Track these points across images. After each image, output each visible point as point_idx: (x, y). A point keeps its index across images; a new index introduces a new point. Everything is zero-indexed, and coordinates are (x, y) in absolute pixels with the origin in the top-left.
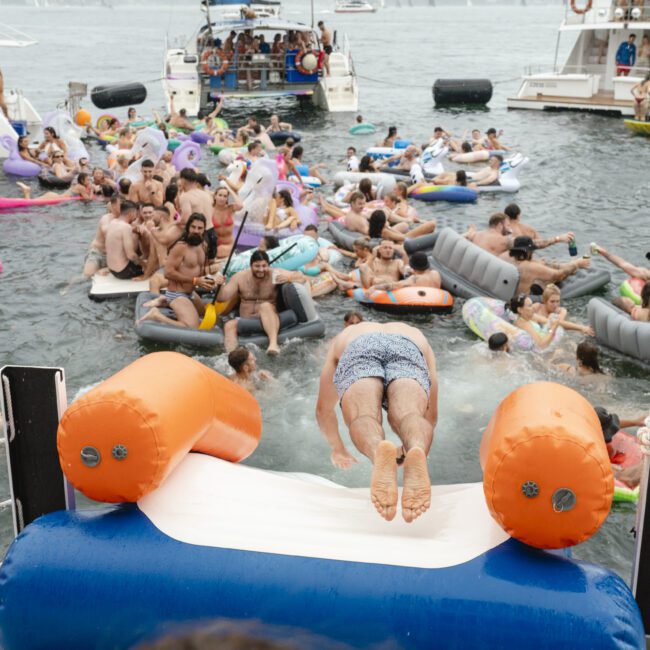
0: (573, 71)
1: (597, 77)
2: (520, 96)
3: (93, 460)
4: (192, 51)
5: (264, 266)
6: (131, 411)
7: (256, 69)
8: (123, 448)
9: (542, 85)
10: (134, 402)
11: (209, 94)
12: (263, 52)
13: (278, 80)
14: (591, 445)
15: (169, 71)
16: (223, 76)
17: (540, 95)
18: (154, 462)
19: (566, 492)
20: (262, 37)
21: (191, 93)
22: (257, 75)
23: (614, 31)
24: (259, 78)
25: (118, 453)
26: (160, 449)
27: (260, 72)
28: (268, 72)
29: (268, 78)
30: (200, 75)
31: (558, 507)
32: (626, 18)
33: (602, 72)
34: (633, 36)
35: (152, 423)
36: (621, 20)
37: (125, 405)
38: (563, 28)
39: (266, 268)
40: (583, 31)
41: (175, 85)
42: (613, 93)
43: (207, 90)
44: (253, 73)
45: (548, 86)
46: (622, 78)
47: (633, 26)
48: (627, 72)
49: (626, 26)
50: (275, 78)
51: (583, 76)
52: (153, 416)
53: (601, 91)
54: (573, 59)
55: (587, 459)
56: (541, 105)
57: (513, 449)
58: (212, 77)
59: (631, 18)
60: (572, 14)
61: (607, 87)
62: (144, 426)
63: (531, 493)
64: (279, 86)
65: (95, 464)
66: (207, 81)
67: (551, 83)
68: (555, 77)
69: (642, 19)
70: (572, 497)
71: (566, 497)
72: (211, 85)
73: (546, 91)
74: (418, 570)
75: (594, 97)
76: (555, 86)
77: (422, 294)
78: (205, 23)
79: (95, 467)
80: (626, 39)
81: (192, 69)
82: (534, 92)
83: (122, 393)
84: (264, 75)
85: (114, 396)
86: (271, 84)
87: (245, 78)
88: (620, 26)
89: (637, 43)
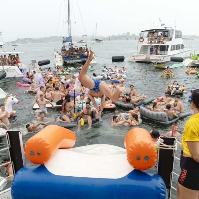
0: (141, 54)
1: (146, 55)
2: (130, 59)
3: (32, 154)
4: (60, 52)
5: (89, 105)
6: (43, 143)
7: (74, 55)
8: (40, 152)
9: (135, 57)
10: (44, 141)
11: (64, 61)
12: (75, 52)
13: (79, 58)
14: (150, 144)
15: (56, 57)
16: (67, 57)
17: (134, 59)
18: (47, 156)
19: (147, 157)
20: (75, 49)
21: (61, 61)
22: (74, 57)
23: (149, 45)
24: (75, 57)
25: (39, 153)
26: (49, 153)
27: (75, 56)
28: (77, 56)
29: (77, 57)
30: (62, 57)
31: (146, 161)
32: (151, 43)
33: (147, 54)
34: (152, 47)
35: (48, 147)
36: (150, 43)
37: (41, 142)
38: (138, 45)
39: (89, 106)
40: (142, 46)
41: (57, 59)
42: (149, 58)
43: (64, 60)
44: (74, 56)
45: (136, 57)
46: (151, 55)
47: (152, 44)
48: (152, 54)
49: (151, 44)
50: (78, 57)
51: (143, 55)
52: (48, 145)
53: (147, 58)
54: (141, 51)
55: (150, 147)
56: (135, 61)
57: (132, 149)
58: (65, 57)
59: (152, 43)
60: (140, 42)
61: (148, 57)
62: (46, 147)
63: (139, 159)
64: (79, 59)
65: (33, 155)
66: (64, 58)
67: (137, 56)
68: (137, 55)
69: (154, 43)
70: (148, 158)
71: (147, 158)
72: (65, 59)
73: (136, 58)
74: (113, 179)
75: (146, 59)
76: (137, 57)
77: (111, 105)
78: (63, 46)
79: (33, 156)
80: (151, 47)
81: (60, 56)
82: (133, 58)
83: (41, 138)
84: (76, 57)
85: (39, 139)
86: (78, 58)
87: (72, 57)
88: (150, 44)
89: (153, 48)
